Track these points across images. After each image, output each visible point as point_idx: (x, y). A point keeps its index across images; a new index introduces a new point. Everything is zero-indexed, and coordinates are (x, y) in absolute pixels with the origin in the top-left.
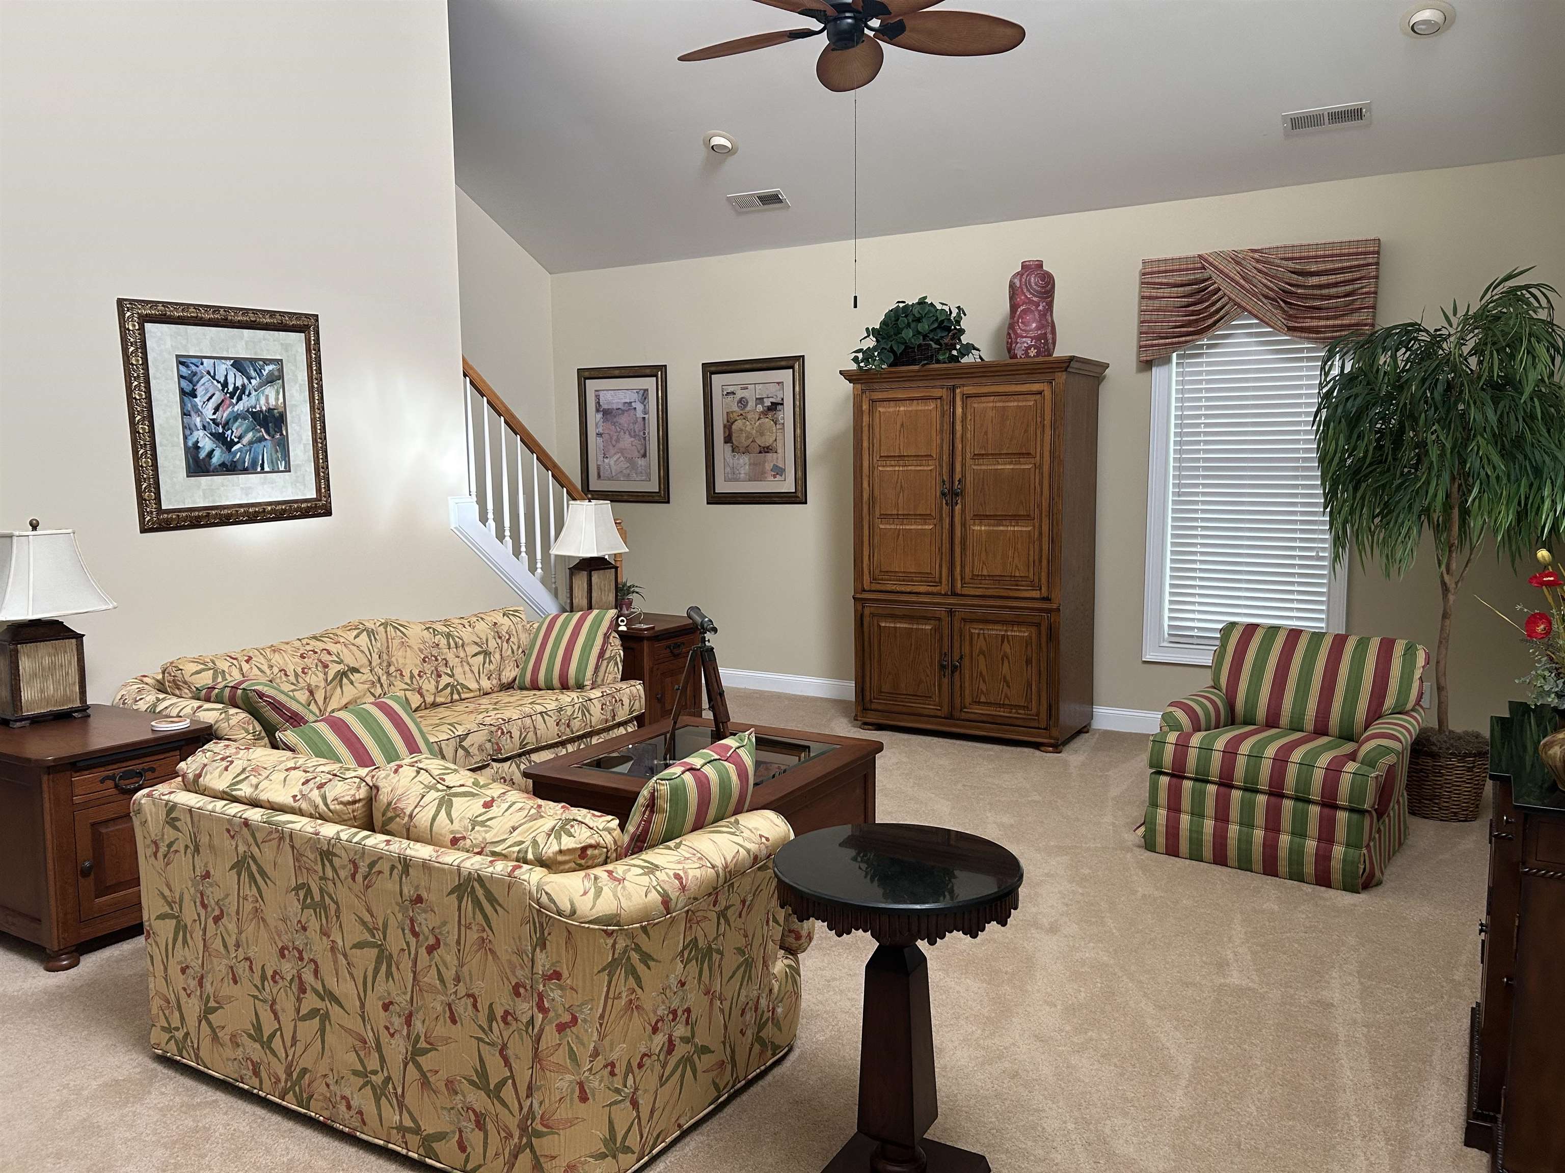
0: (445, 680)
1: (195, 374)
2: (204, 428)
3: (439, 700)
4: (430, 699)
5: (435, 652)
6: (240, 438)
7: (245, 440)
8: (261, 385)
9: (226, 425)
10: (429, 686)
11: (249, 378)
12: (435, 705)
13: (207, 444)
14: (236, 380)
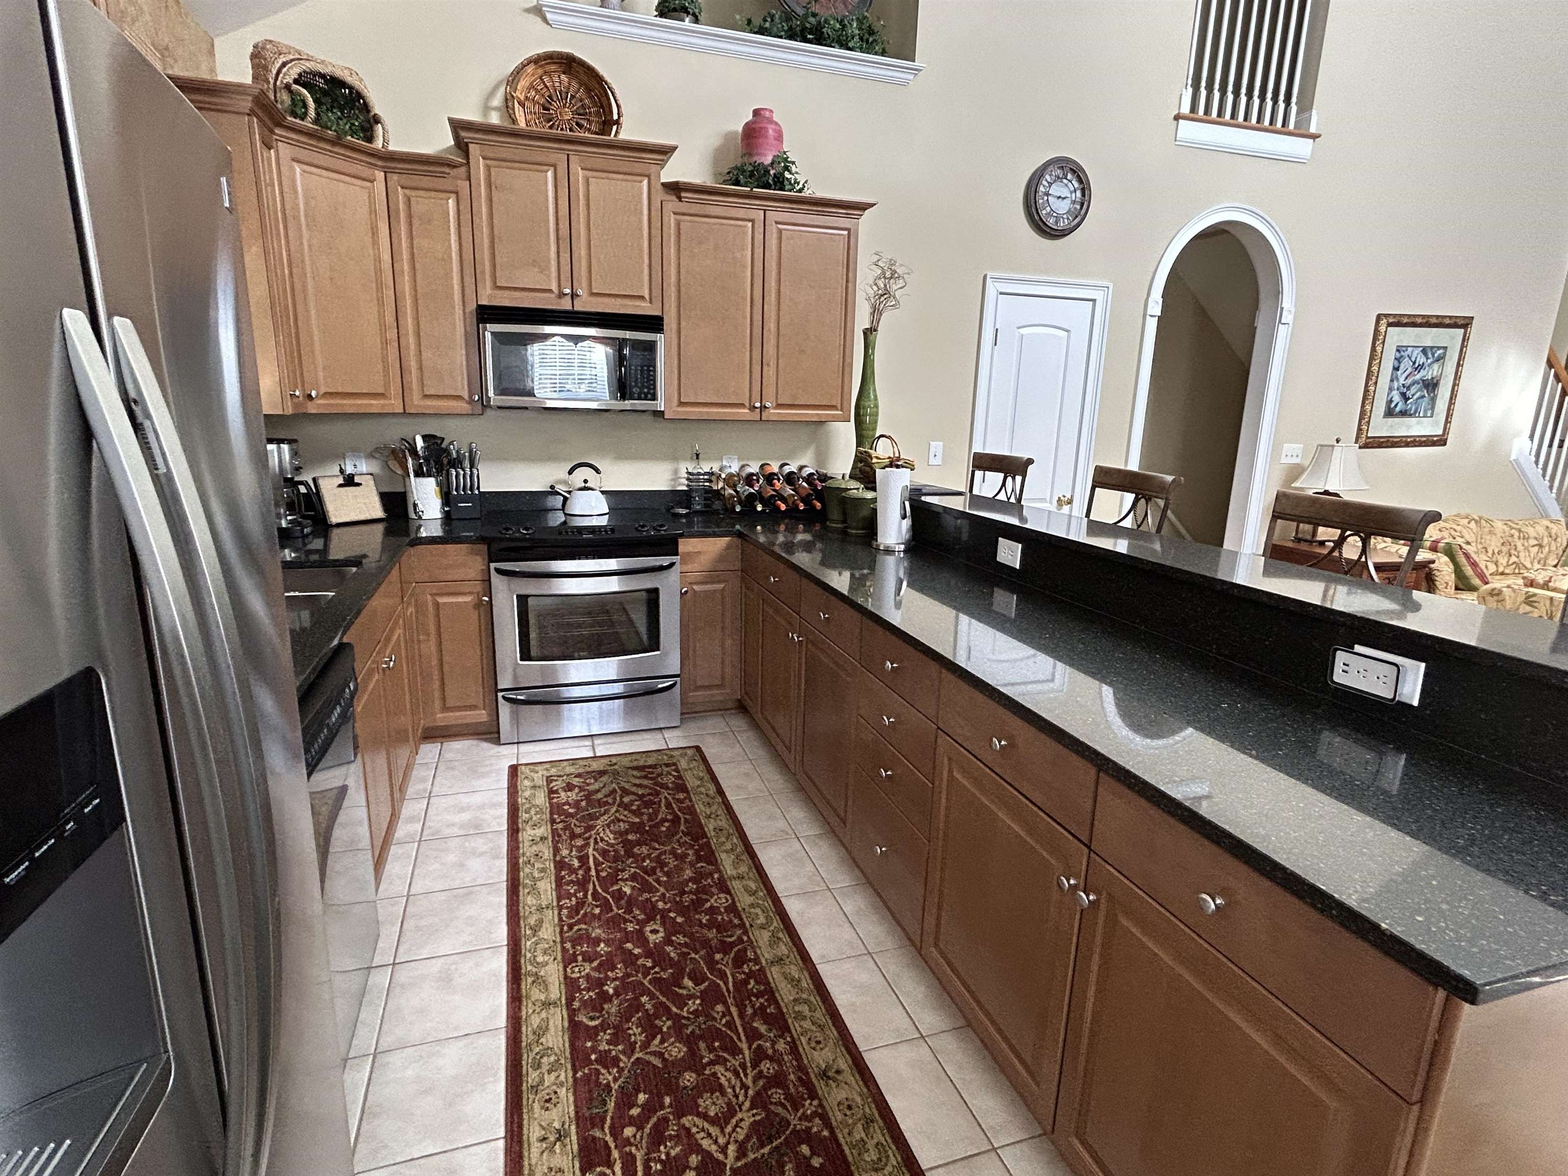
0: (1514, 559)
1: (1402, 356)
2: (1398, 389)
3: (1507, 571)
4: (1501, 569)
5: (1510, 539)
6: (1413, 395)
7: (1415, 397)
8: (1433, 363)
9: (1408, 388)
10: (1503, 560)
11: (1427, 359)
12: (1502, 574)
13: (1397, 398)
14: (1421, 359)
